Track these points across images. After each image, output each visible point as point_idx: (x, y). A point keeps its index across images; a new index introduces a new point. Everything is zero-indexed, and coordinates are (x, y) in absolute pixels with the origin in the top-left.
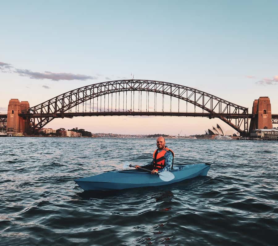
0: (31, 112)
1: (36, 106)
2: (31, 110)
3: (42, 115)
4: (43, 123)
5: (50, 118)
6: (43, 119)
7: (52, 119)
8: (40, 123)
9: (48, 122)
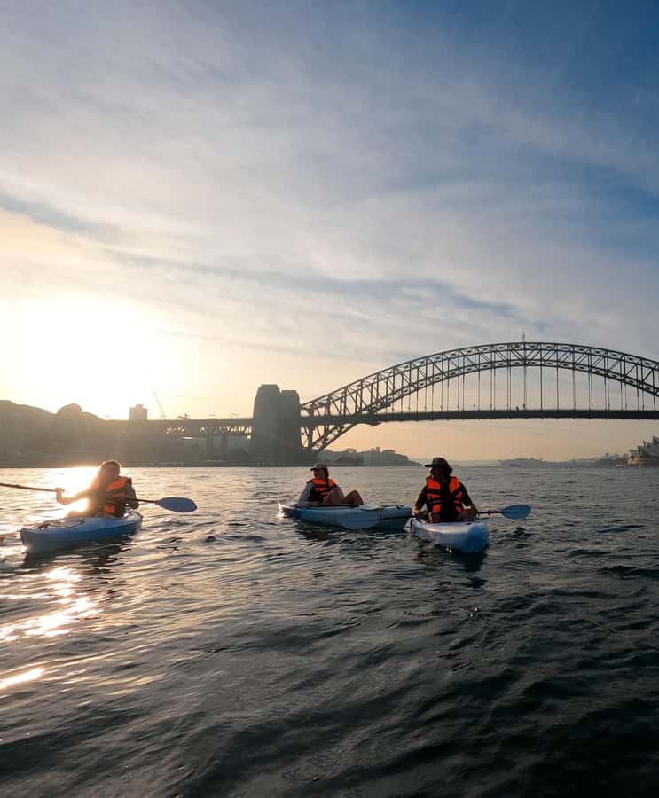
0: (304, 413)
1: (316, 400)
2: (305, 409)
3: (327, 420)
4: (330, 437)
5: (346, 425)
6: (331, 427)
7: (348, 429)
8: (324, 438)
9: (340, 433)
